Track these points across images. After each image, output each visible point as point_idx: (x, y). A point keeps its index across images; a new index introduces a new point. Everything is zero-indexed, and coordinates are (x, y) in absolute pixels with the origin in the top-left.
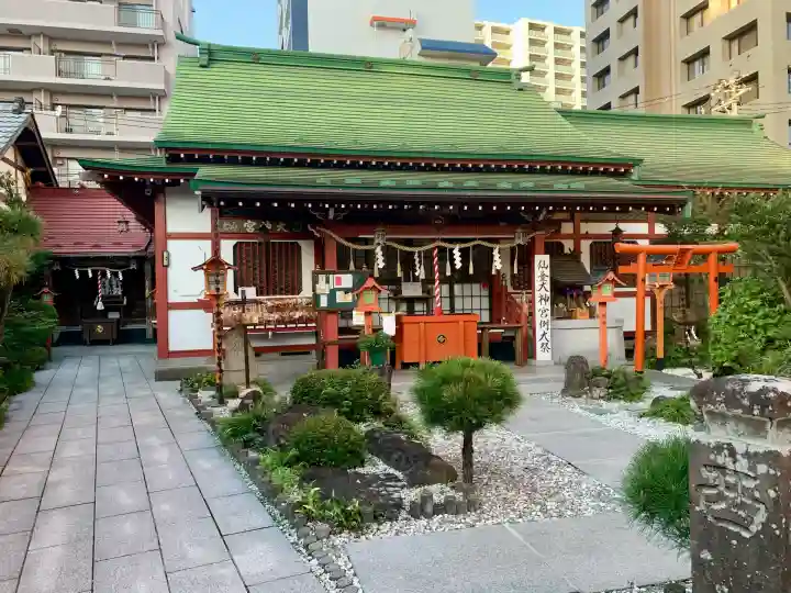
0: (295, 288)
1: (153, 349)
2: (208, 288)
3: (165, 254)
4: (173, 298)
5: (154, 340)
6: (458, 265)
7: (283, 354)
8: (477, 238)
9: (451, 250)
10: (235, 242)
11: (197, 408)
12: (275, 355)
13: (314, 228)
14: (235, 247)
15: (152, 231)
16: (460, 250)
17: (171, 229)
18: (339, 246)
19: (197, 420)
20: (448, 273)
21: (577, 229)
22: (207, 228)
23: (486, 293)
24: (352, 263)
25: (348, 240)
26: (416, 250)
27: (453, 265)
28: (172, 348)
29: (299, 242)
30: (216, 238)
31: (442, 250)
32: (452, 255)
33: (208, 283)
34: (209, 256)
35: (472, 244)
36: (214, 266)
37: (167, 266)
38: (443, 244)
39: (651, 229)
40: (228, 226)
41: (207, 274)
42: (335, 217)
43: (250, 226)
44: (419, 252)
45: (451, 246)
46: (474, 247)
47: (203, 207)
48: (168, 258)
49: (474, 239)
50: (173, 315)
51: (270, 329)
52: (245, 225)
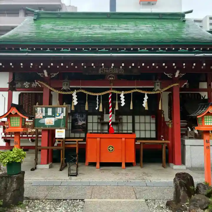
6: (123, 104)
8: (136, 88)
9: (119, 95)
13: (38, 82)
14: (20, 95)
16: (124, 95)
20: (117, 108)
23: (153, 121)
26: (97, 95)
27: (120, 104)
31: (114, 95)
32: (119, 98)
35: (133, 91)
38: (114, 92)
44: (99, 96)
45: (119, 92)
46: (133, 93)
49: (134, 89)
51: (30, 137)
52: (24, 84)
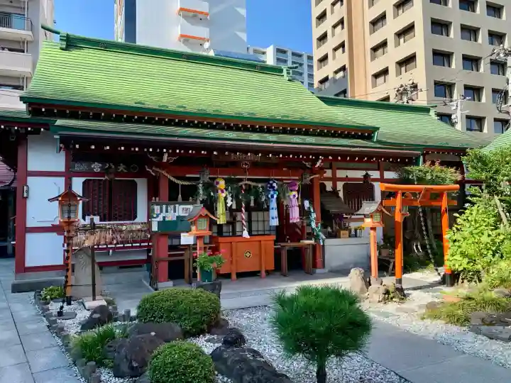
0: (132, 215)
1: (11, 263)
2: (62, 216)
3: (25, 187)
4: (30, 223)
5: (13, 256)
7: (121, 268)
10: (84, 179)
11: (49, 321)
12: (115, 268)
13: (151, 169)
14: (84, 183)
15: (15, 171)
17: (30, 168)
18: (171, 183)
19: (49, 334)
20: (252, 205)
21: (334, 174)
22: (61, 167)
24: (180, 196)
25: (178, 178)
28: (28, 263)
29: (135, 179)
30: (68, 175)
33: (62, 212)
34: (63, 190)
36: (67, 198)
37: (27, 197)
39: (382, 175)
40: (78, 167)
41: (61, 204)
42: (168, 160)
43: (96, 167)
45: (255, 184)
47: (61, 148)
48: (27, 192)
50: (30, 238)
51: (111, 248)
52: (93, 166)
